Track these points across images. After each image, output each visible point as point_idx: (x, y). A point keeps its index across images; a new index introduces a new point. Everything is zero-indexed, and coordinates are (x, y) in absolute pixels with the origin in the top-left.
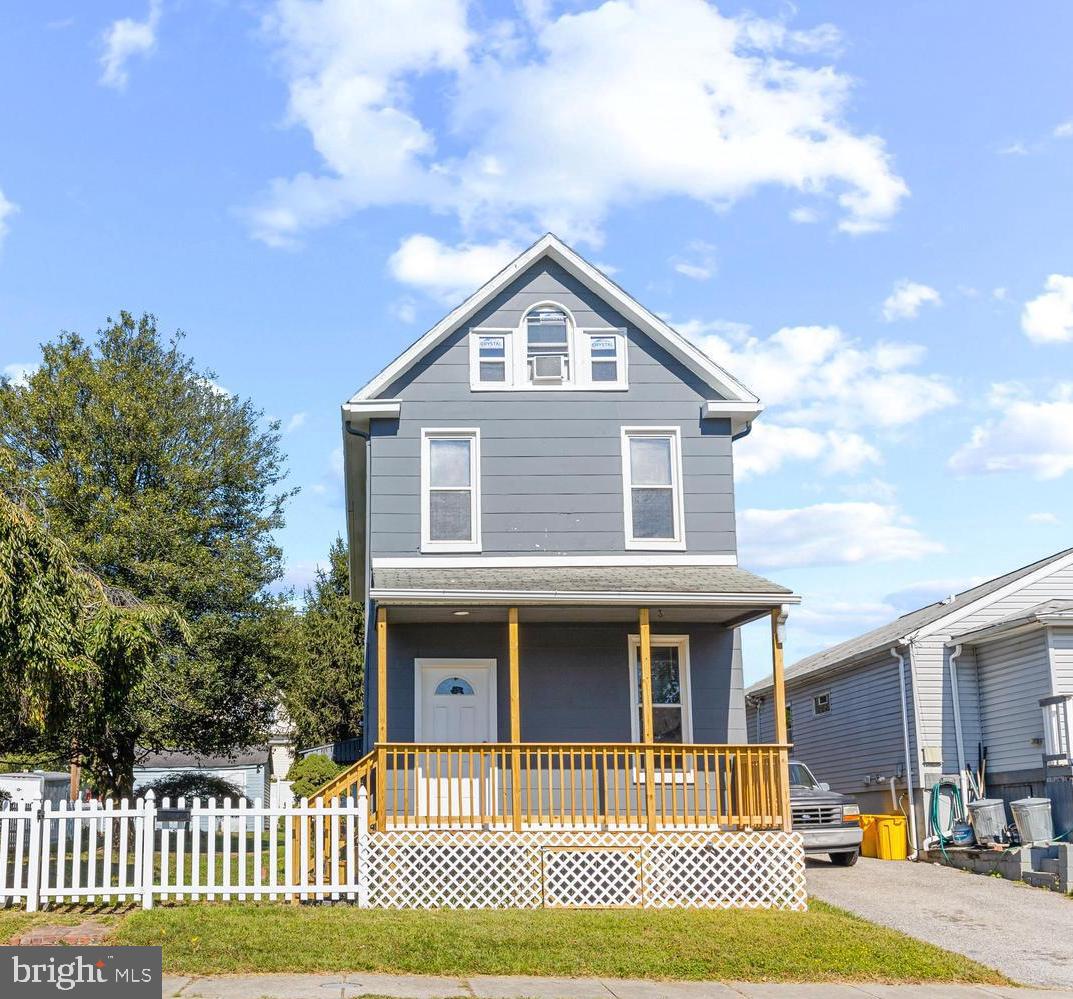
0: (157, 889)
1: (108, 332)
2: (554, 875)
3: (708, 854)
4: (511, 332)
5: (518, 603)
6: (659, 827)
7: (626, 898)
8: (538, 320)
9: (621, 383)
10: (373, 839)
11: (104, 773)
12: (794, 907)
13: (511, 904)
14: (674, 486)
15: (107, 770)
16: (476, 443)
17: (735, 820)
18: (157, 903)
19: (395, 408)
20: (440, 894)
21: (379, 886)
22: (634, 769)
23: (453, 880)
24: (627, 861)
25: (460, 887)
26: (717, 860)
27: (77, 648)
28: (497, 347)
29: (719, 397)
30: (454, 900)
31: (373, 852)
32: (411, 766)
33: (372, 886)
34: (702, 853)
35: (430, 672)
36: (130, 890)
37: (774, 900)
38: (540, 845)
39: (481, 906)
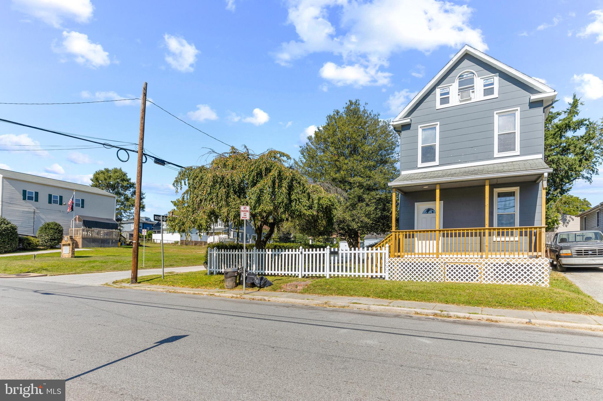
0: (330, 273)
1: (346, 108)
2: (449, 272)
3: (508, 266)
4: (452, 85)
5: (439, 183)
6: (490, 256)
7: (475, 280)
8: (463, 78)
9: (496, 95)
10: (390, 260)
11: (350, 241)
12: (543, 285)
13: (434, 281)
14: (516, 131)
15: (351, 240)
16: (438, 127)
17: (535, 254)
18: (331, 277)
19: (409, 120)
20: (411, 276)
21: (392, 274)
22: (494, 236)
23: (415, 272)
24: (476, 268)
25: (417, 275)
26: (511, 268)
27: (310, 207)
28: (447, 91)
29: (538, 92)
30: (415, 279)
31: (390, 264)
32: (413, 237)
33: (389, 274)
34: (505, 265)
35: (420, 207)
36: (323, 273)
37: (534, 282)
38: (444, 262)
39: (423, 281)
